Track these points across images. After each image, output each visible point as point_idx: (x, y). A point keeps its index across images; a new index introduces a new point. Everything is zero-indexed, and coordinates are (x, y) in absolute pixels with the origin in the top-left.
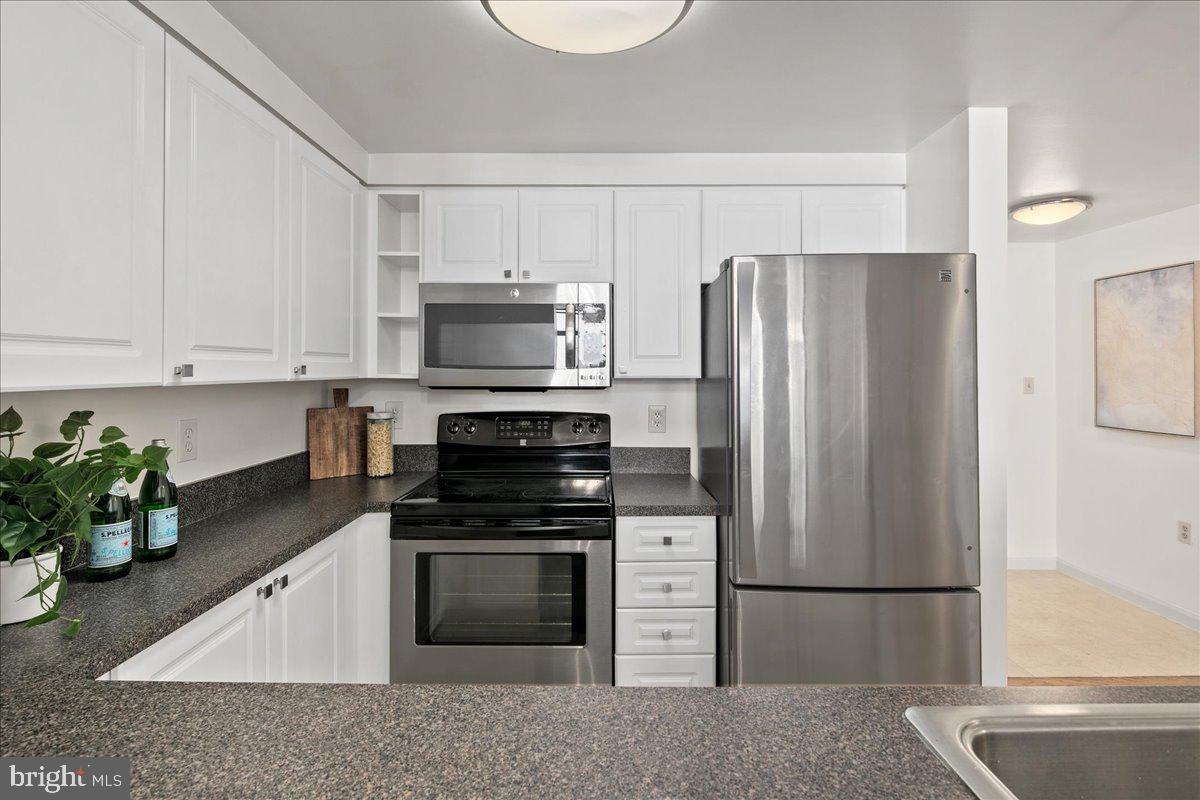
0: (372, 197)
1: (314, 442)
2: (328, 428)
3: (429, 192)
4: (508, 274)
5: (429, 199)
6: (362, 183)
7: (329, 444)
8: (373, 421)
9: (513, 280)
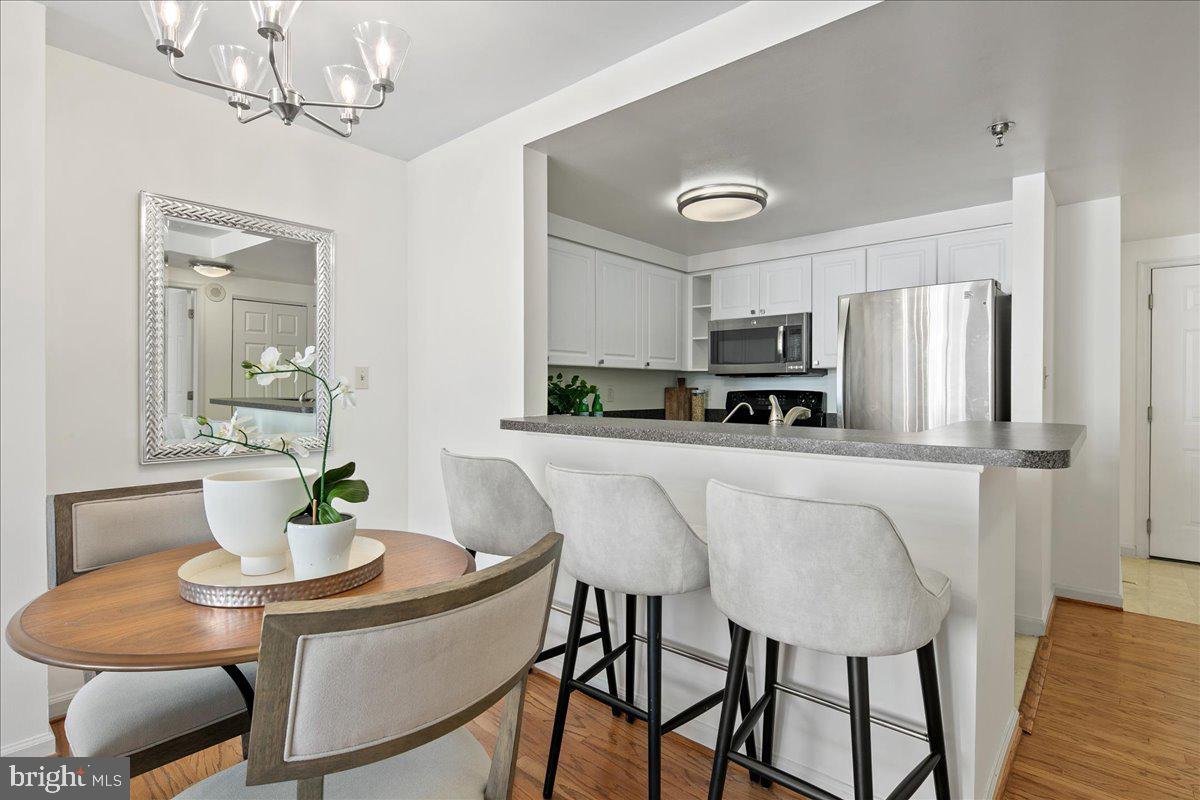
0: (690, 278)
1: (668, 404)
2: (675, 398)
3: (717, 272)
4: (753, 312)
5: (715, 275)
6: (685, 273)
7: (675, 405)
8: (696, 394)
9: (757, 315)
